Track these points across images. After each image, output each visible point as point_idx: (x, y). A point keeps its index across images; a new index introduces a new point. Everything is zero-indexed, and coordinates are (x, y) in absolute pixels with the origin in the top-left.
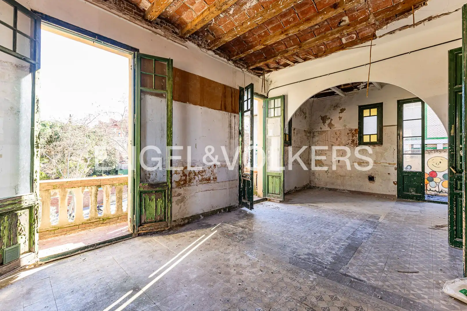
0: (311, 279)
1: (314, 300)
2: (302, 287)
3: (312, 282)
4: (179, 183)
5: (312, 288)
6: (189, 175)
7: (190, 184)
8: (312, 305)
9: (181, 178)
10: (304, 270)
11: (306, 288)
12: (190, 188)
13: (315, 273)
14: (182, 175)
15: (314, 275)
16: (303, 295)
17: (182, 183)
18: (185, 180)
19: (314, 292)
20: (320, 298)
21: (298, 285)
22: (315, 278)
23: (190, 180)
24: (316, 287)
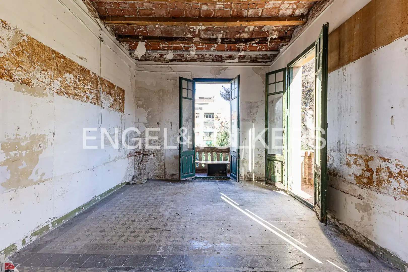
0: (161, 248)
1: (156, 234)
2: (166, 239)
3: (160, 246)
4: (360, 180)
5: (159, 241)
6: (377, 172)
7: (380, 189)
8: (156, 232)
9: (363, 173)
10: (171, 255)
11: (163, 239)
12: (379, 195)
13: (160, 256)
14: (365, 169)
15: (160, 254)
16: (163, 234)
17: (365, 181)
18: (370, 179)
19: (156, 239)
20: (151, 237)
21: (169, 239)
22: (158, 250)
23: (380, 182)
24: (155, 243)
